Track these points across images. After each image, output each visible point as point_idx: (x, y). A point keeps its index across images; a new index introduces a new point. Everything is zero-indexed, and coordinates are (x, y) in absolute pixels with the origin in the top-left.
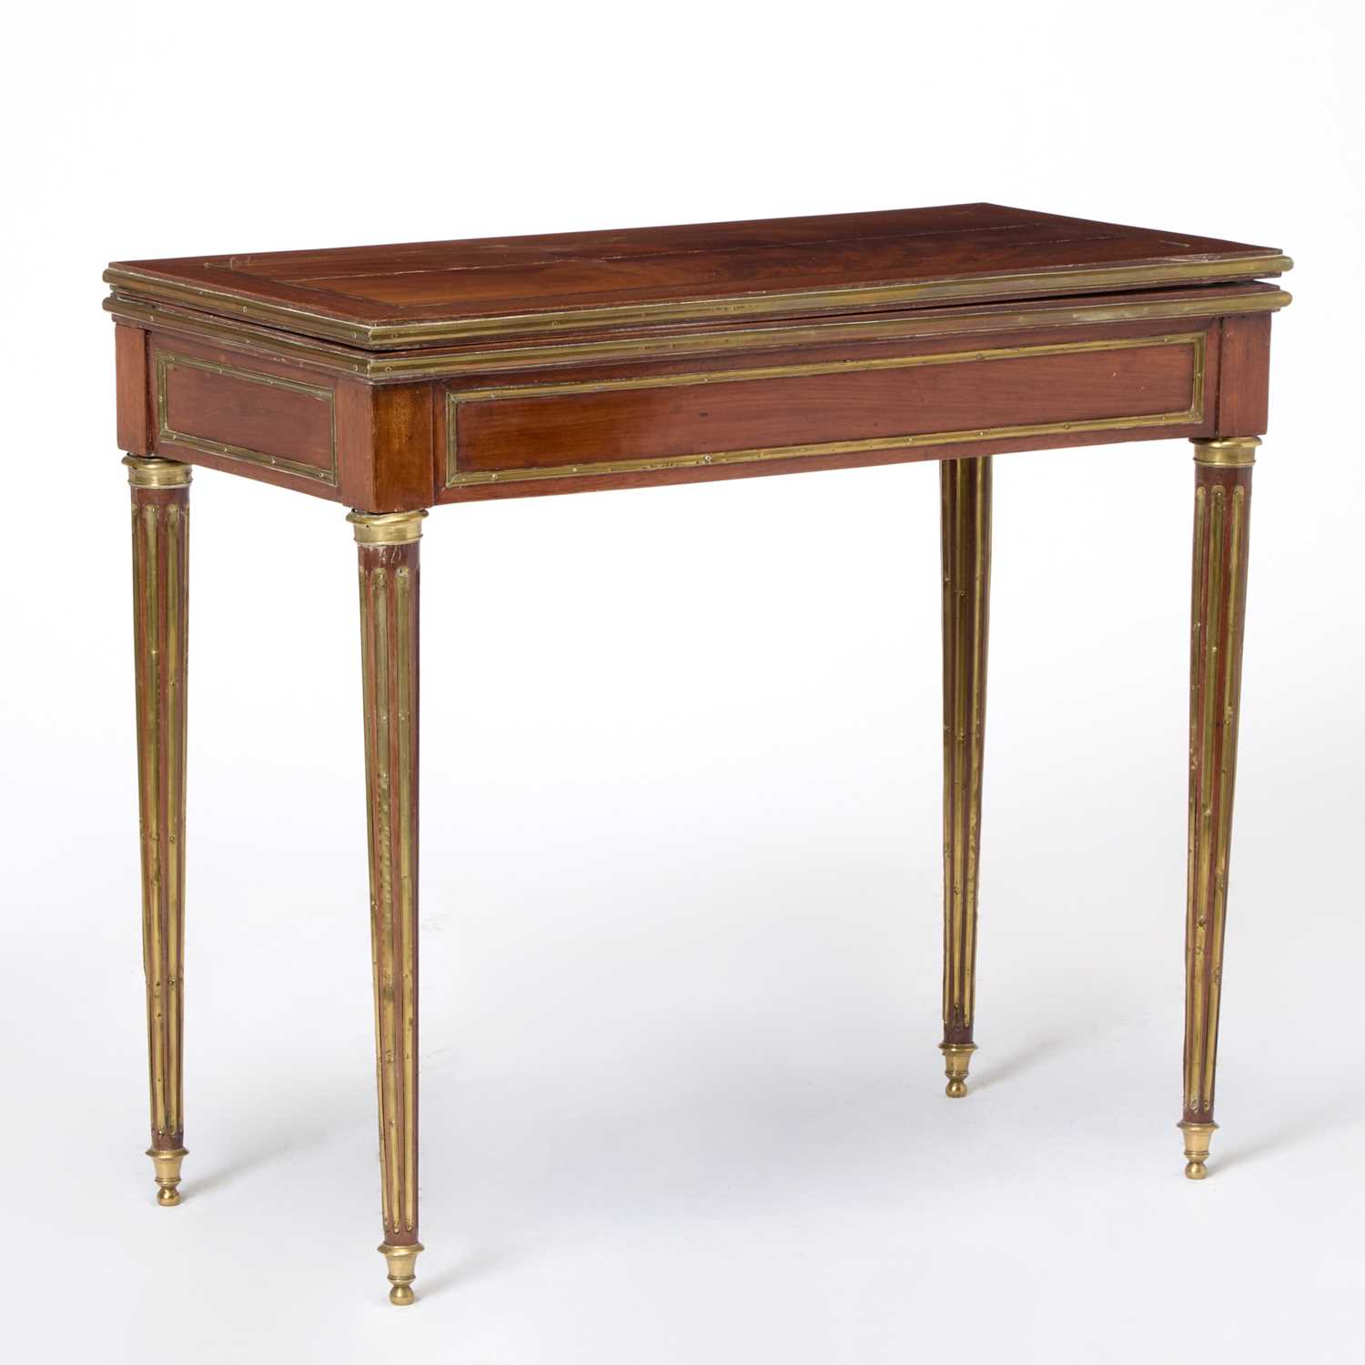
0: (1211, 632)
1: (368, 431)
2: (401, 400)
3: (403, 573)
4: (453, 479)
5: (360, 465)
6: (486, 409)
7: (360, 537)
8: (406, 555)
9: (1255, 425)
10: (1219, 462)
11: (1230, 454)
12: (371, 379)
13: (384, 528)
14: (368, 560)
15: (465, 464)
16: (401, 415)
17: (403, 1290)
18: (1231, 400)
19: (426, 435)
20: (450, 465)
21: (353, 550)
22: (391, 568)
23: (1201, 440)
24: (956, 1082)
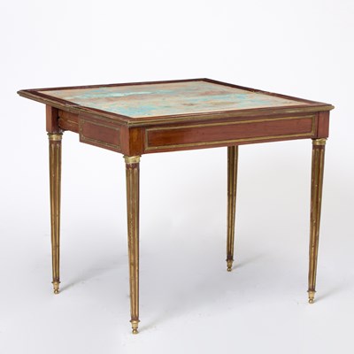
0: (316, 182)
1: (128, 137)
2: (135, 130)
3: (136, 169)
4: (147, 148)
5: (126, 145)
6: (155, 133)
7: (126, 161)
8: (136, 165)
9: (326, 136)
10: (318, 144)
11: (320, 142)
12: (129, 126)
13: (132, 159)
14: (128, 166)
15: (150, 145)
16: (135, 134)
17: (135, 330)
18: (321, 130)
19: (141, 138)
20: (146, 145)
21: (124, 164)
22: (133, 168)
23: (314, 139)
24: (230, 268)
